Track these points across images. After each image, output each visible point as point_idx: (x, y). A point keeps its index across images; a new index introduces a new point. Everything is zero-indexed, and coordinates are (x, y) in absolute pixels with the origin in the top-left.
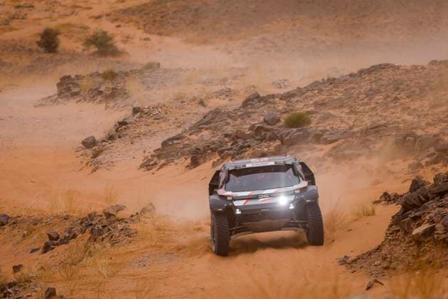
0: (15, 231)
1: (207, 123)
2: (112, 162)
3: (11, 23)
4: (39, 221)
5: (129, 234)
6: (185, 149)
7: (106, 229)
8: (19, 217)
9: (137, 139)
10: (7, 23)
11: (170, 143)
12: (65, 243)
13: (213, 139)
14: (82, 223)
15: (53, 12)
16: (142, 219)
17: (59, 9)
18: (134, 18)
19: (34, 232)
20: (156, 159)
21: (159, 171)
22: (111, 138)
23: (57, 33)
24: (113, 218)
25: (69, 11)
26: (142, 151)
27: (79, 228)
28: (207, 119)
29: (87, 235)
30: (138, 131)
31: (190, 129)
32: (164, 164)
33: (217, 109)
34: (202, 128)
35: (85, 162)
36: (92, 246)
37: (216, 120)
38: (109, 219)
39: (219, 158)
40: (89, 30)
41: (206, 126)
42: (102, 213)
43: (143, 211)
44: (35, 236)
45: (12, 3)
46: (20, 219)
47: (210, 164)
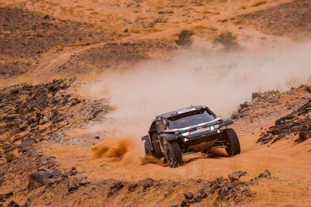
0: (159, 192)
3: (155, 26)
4: (178, 183)
5: (249, 195)
6: (294, 127)
7: (231, 190)
8: (162, 180)
9: (256, 118)
10: (152, 25)
11: (282, 122)
12: (198, 202)
14: (211, 186)
15: (189, 16)
16: (260, 183)
17: (193, 14)
18: (253, 21)
19: (173, 192)
20: (271, 134)
21: (275, 143)
22: (235, 117)
23: (192, 33)
24: (236, 182)
25: (201, 16)
26: (260, 127)
27: (209, 189)
29: (216, 195)
30: (256, 112)
31: (299, 110)
32: (277, 139)
34: (308, 110)
36: (220, 204)
38: (233, 183)
40: (217, 31)
42: (227, 178)
43: (260, 176)
44: (174, 196)
45: (156, 10)
46: (162, 182)
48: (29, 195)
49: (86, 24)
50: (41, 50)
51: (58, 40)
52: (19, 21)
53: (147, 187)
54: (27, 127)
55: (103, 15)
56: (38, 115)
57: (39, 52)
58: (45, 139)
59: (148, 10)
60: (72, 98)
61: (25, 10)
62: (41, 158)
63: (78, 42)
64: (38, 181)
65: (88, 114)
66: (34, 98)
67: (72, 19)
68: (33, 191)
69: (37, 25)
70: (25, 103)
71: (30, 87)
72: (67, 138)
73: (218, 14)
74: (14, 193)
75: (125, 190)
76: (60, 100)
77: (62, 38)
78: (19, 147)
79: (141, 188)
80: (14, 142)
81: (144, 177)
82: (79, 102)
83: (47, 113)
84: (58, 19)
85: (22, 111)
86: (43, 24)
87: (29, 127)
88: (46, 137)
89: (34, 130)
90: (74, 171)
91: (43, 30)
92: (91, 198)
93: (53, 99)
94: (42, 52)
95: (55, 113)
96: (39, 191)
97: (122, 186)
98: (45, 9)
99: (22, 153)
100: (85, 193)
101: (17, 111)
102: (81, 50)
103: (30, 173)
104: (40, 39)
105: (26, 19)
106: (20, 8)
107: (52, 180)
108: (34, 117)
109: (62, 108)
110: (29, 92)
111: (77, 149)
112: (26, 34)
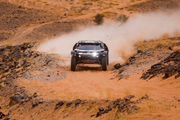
0: (84, 107)
1: (173, 58)
2: (128, 76)
3: (82, 12)
4: (95, 102)
5: (136, 109)
6: (162, 70)
7: (125, 106)
8: (86, 100)
9: (140, 65)
10: (80, 11)
11: (155, 67)
12: (106, 113)
13: (175, 65)
14: (114, 103)
15: (101, 6)
16: (142, 102)
17: (104, 5)
18: (138, 9)
19: (92, 107)
20: (148, 74)
21: (150, 80)
22: (127, 64)
23: (103, 16)
24: (128, 101)
25: (108, 6)
26: (142, 70)
27: (113, 106)
28: (172, 56)
29: (117, 109)
30: (140, 61)
31: (165, 60)
32: (152, 77)
33: (177, 51)
34: (170, 60)
35: (116, 75)
36: (119, 114)
37: (177, 56)
38: (126, 102)
39: (178, 74)
40: (117, 15)
41: (172, 59)
42: (123, 99)
43: (142, 98)
44: (93, 109)
45: (83, 3)
46: (86, 101)
47: (174, 76)
48: (11, 108)
49: (42, 11)
50: (17, 26)
51: (26, 20)
52: (5, 10)
53: (77, 104)
54: (9, 70)
55: (52, 6)
56: (15, 63)
57: (16, 27)
58: (19, 77)
59: (78, 2)
60: (34, 53)
61: (8, 3)
62: (17, 87)
63: (38, 21)
64: (15, 101)
65: (43, 63)
66: (13, 53)
67: (35, 8)
68: (12, 106)
69: (15, 12)
70: (8, 56)
71: (10, 47)
72: (31, 76)
73: (118, 5)
74: (2, 107)
75: (65, 106)
76: (27, 54)
77: (29, 19)
78: (4, 81)
79: (74, 105)
80: (1, 78)
81: (76, 99)
82: (38, 55)
83: (20, 61)
84: (26, 8)
85: (6, 61)
86: (18, 11)
87: (10, 69)
88: (20, 76)
89: (13, 71)
90: (35, 95)
91: (18, 15)
92: (45, 110)
93: (24, 54)
94: (17, 27)
95: (25, 62)
96: (16, 107)
97: (63, 104)
98: (19, 2)
99: (6, 84)
100: (42, 108)
101: (3, 61)
102: (40, 26)
103: (11, 96)
104: (16, 19)
105: (8, 8)
106: (5, 2)
107: (23, 100)
108: (13, 64)
109: (28, 59)
110: (10, 50)
111: (37, 82)
112: (9, 17)
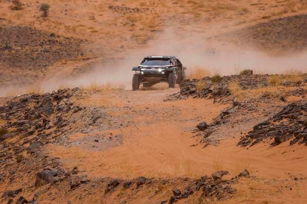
0: (150, 189)
1: (286, 113)
2: (219, 141)
3: (147, 42)
4: (167, 181)
5: (230, 192)
6: (270, 132)
7: (214, 188)
8: (153, 179)
9: (236, 124)
11: (260, 127)
12: (185, 198)
13: (290, 125)
14: (197, 183)
15: (177, 34)
16: (239, 181)
18: (234, 39)
19: (163, 189)
20: (249, 138)
21: (252, 147)
24: (219, 180)
26: (240, 132)
27: (195, 187)
28: (286, 111)
29: (201, 192)
30: (237, 118)
31: (274, 117)
32: (255, 142)
33: (293, 103)
34: (283, 117)
35: (199, 140)
36: (204, 200)
37: (293, 111)
38: (216, 181)
39: (294, 138)
41: (286, 116)
42: (211, 177)
43: (240, 175)
44: (164, 192)
45: (149, 28)
46: (153, 180)
47: (288, 142)
48: (36, 191)
49: (86, 40)
50: (47, 63)
51: (62, 54)
52: (28, 39)
53: (140, 184)
54: (35, 131)
55: (102, 33)
56: (45, 121)
57: (46, 66)
58: (51, 142)
59: (142, 28)
60: (74, 105)
61: (33, 29)
62: (47, 159)
63: (80, 57)
64: (44, 179)
65: (88, 120)
66: (41, 106)
67: (75, 36)
68: (39, 188)
69: (44, 42)
70: (33, 110)
71: (37, 97)
72: (69, 141)
73: (204, 32)
74: (23, 189)
75: (121, 187)
76: (64, 108)
77: (65, 53)
78: (28, 149)
79: (135, 185)
80: (23, 144)
81: (138, 176)
82: (80, 109)
83: (52, 118)
84: (62, 36)
85: (30, 118)
86: (50, 41)
87: (37, 131)
88: (51, 141)
89: (41, 134)
90: (76, 170)
91: (49, 47)
92: (91, 194)
93: (57, 107)
94: (48, 66)
95: (60, 119)
96: (45, 188)
97: (118, 184)
98: (52, 27)
99: (30, 154)
100: (85, 190)
101: (26, 117)
102: (83, 63)
103: (37, 172)
104: (47, 54)
105: (34, 36)
106: (29, 27)
107: (57, 178)
108: (41, 123)
109: (65, 115)
110: (37, 101)
111: (79, 151)
112: (35, 50)
